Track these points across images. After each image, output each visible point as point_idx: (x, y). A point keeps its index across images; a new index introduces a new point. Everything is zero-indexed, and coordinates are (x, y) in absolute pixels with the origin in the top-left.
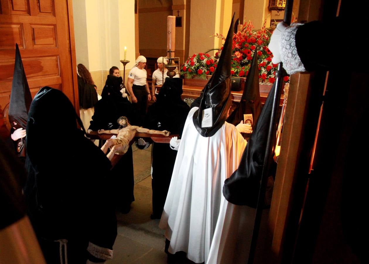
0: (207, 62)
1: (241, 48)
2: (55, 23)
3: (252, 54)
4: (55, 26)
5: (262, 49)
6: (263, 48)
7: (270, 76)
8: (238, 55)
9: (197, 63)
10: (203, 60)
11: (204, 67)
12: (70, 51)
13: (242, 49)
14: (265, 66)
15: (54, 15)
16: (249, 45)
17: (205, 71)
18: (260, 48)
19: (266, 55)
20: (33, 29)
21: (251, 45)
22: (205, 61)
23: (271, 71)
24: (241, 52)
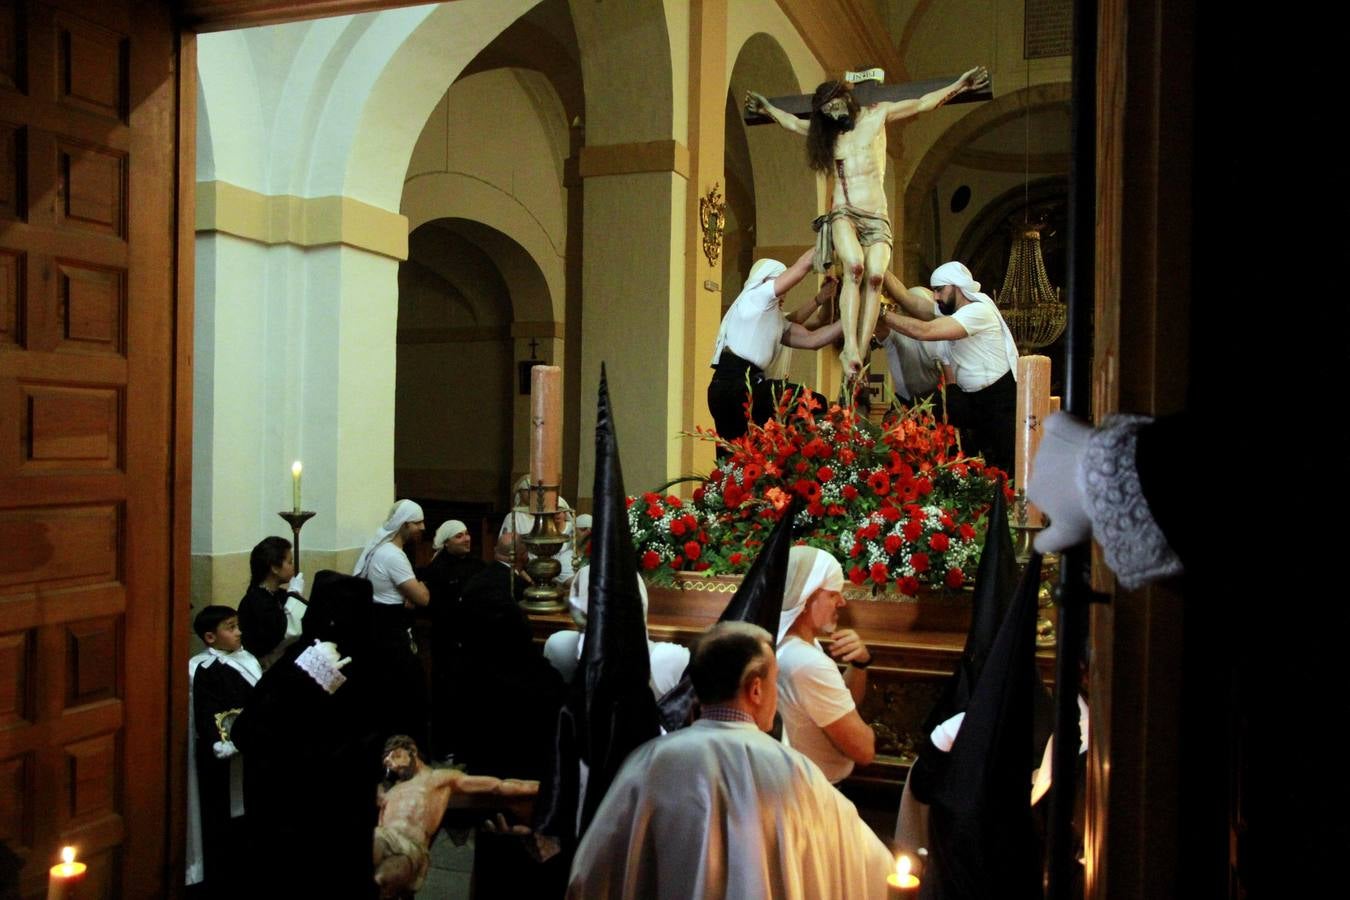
0: (674, 523)
1: (785, 476)
2: (122, 380)
3: (823, 493)
4: (122, 391)
5: (854, 477)
6: (859, 474)
7: (900, 570)
8: (778, 501)
9: (640, 528)
10: (660, 518)
11: (664, 543)
12: (171, 487)
13: (789, 480)
14: (878, 537)
15: (123, 349)
16: (812, 465)
17: (667, 558)
18: (849, 475)
19: (870, 499)
20: (30, 400)
21: (817, 466)
22: (665, 522)
23: (902, 554)
24: (786, 489)
